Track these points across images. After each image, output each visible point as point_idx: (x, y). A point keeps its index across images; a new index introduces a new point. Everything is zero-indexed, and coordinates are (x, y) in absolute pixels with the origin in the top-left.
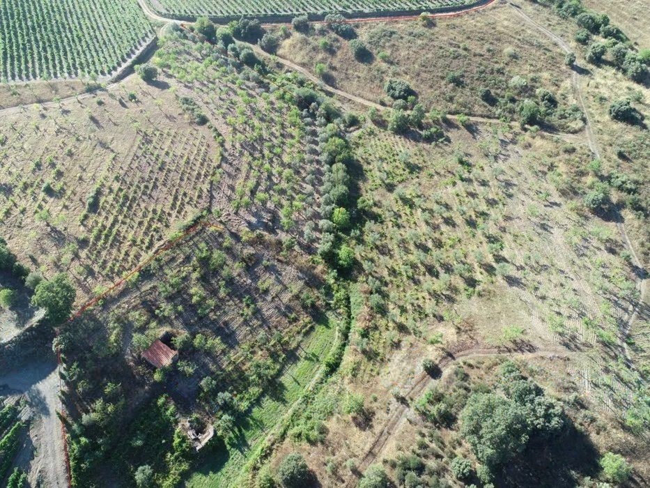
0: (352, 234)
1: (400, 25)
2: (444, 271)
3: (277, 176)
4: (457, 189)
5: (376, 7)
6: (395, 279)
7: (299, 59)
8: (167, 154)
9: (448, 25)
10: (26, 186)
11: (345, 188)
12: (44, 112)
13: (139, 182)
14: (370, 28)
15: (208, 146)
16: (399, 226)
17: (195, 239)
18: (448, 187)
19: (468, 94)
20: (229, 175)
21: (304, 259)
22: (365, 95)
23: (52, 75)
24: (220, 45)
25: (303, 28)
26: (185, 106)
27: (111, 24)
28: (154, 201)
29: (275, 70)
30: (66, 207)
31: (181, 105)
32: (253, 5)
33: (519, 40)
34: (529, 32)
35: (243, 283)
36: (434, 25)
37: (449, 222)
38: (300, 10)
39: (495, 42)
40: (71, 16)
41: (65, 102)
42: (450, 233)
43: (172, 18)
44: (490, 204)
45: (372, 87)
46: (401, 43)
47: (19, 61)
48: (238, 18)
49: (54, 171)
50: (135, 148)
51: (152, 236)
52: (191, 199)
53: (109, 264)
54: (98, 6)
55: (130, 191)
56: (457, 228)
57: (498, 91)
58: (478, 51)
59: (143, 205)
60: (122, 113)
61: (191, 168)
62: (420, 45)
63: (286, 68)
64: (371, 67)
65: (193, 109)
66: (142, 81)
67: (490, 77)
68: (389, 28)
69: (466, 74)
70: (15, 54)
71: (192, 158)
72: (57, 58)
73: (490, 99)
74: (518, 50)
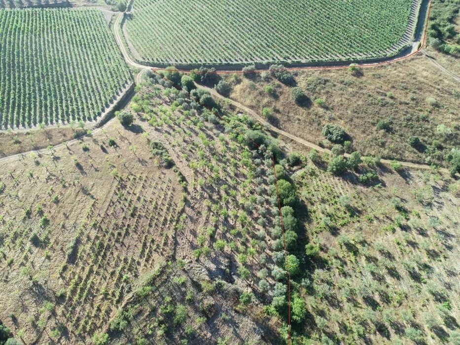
0: (303, 284)
1: (332, 74)
2: (394, 331)
3: (233, 217)
4: (397, 236)
5: (311, 57)
6: (346, 337)
7: (248, 102)
8: (139, 199)
9: (374, 75)
10: (16, 236)
11: (295, 234)
12: (39, 159)
13: (113, 229)
14: (307, 76)
15: (174, 190)
16: (345, 275)
17: (161, 290)
18: (388, 233)
19: (398, 140)
20: (192, 219)
21: (259, 310)
22: (305, 137)
23: (49, 122)
24: (184, 90)
25: (251, 75)
26: (156, 150)
27: (99, 72)
28: (125, 249)
29: (229, 111)
30: (48, 257)
31: (152, 149)
32: (210, 55)
33: (439, 89)
34: (446, 82)
35: (203, 337)
36: (362, 75)
37: (393, 273)
38: (249, 60)
39: (418, 91)
40: (69, 67)
41: (57, 148)
42: (396, 286)
43: (147, 65)
44: (432, 255)
45: (311, 129)
46: (334, 90)
47: (24, 110)
48: (198, 66)
49: (41, 220)
50: (111, 194)
51: (123, 288)
52: (158, 246)
53: (82, 322)
54: (90, 57)
55: (105, 239)
56: (402, 282)
57: (426, 138)
58: (403, 100)
59: (116, 254)
60: (102, 158)
61: (159, 213)
62: (351, 93)
63: (237, 110)
64: (310, 111)
65: (162, 153)
66: (121, 125)
67: (416, 124)
68: (324, 77)
69: (394, 122)
70: (22, 102)
71: (159, 203)
72: (54, 106)
73: (419, 146)
74: (438, 98)
